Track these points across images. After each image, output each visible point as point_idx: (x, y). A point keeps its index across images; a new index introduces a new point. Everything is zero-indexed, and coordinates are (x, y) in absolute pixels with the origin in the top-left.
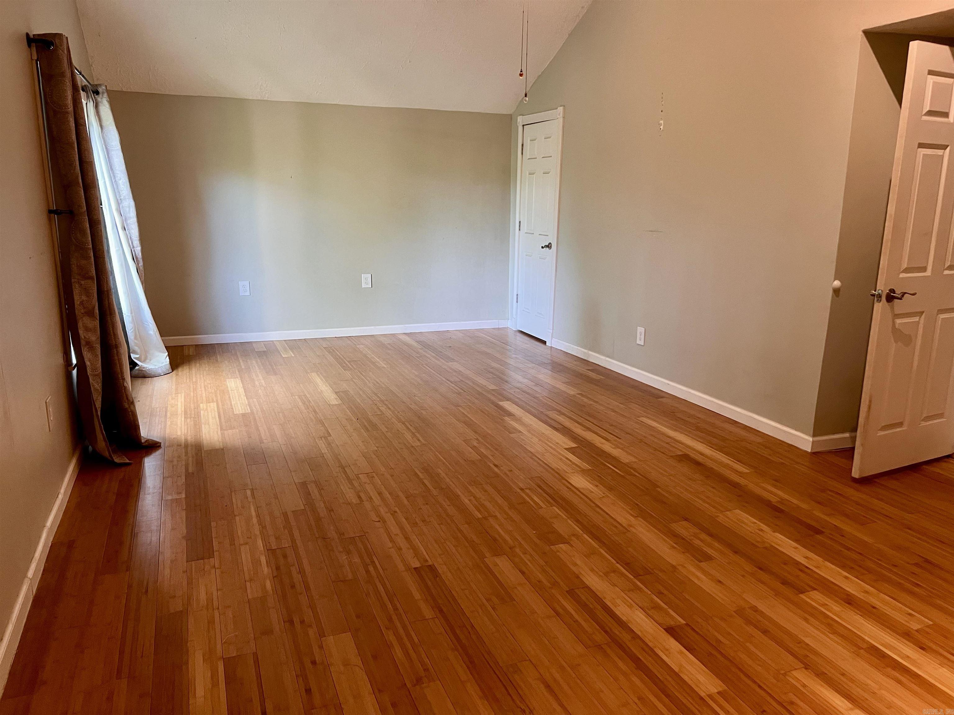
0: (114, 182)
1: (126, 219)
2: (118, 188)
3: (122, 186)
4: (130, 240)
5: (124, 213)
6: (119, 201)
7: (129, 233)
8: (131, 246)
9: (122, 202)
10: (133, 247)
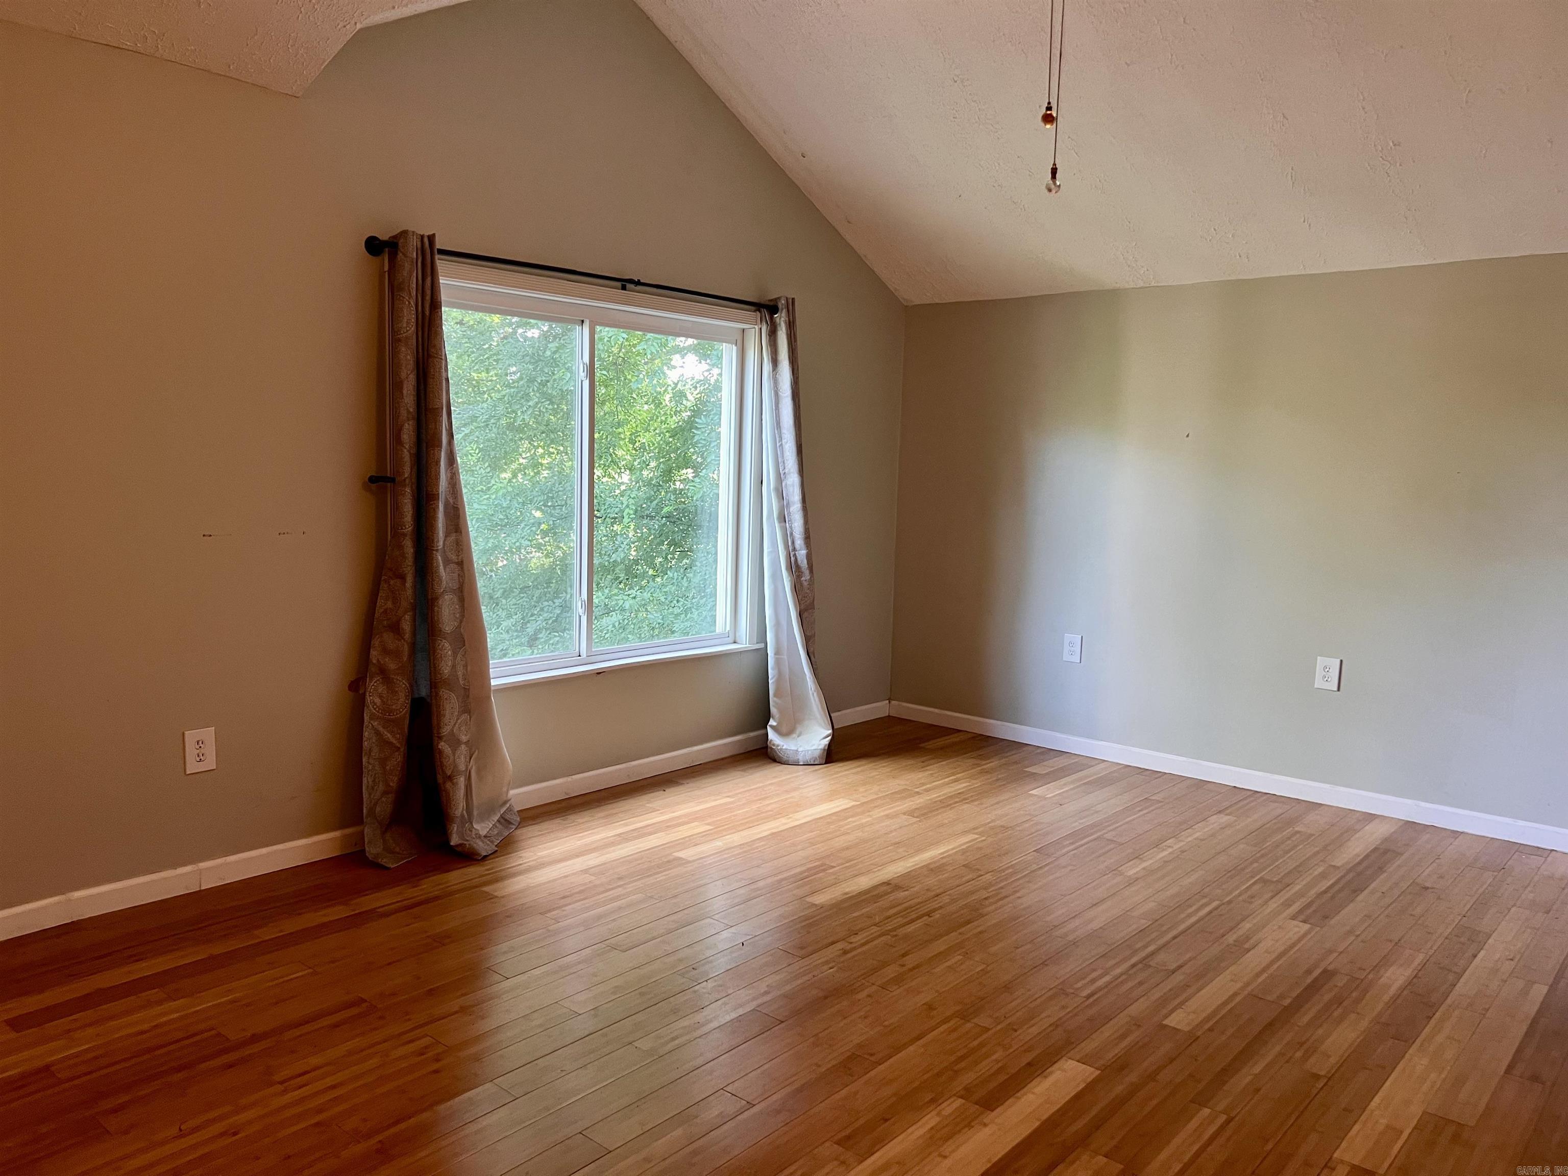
0: (779, 446)
1: (788, 504)
2: (783, 456)
3: (788, 454)
4: (789, 538)
5: (787, 495)
6: (782, 476)
7: (791, 527)
8: (790, 548)
9: (785, 477)
10: (794, 549)
